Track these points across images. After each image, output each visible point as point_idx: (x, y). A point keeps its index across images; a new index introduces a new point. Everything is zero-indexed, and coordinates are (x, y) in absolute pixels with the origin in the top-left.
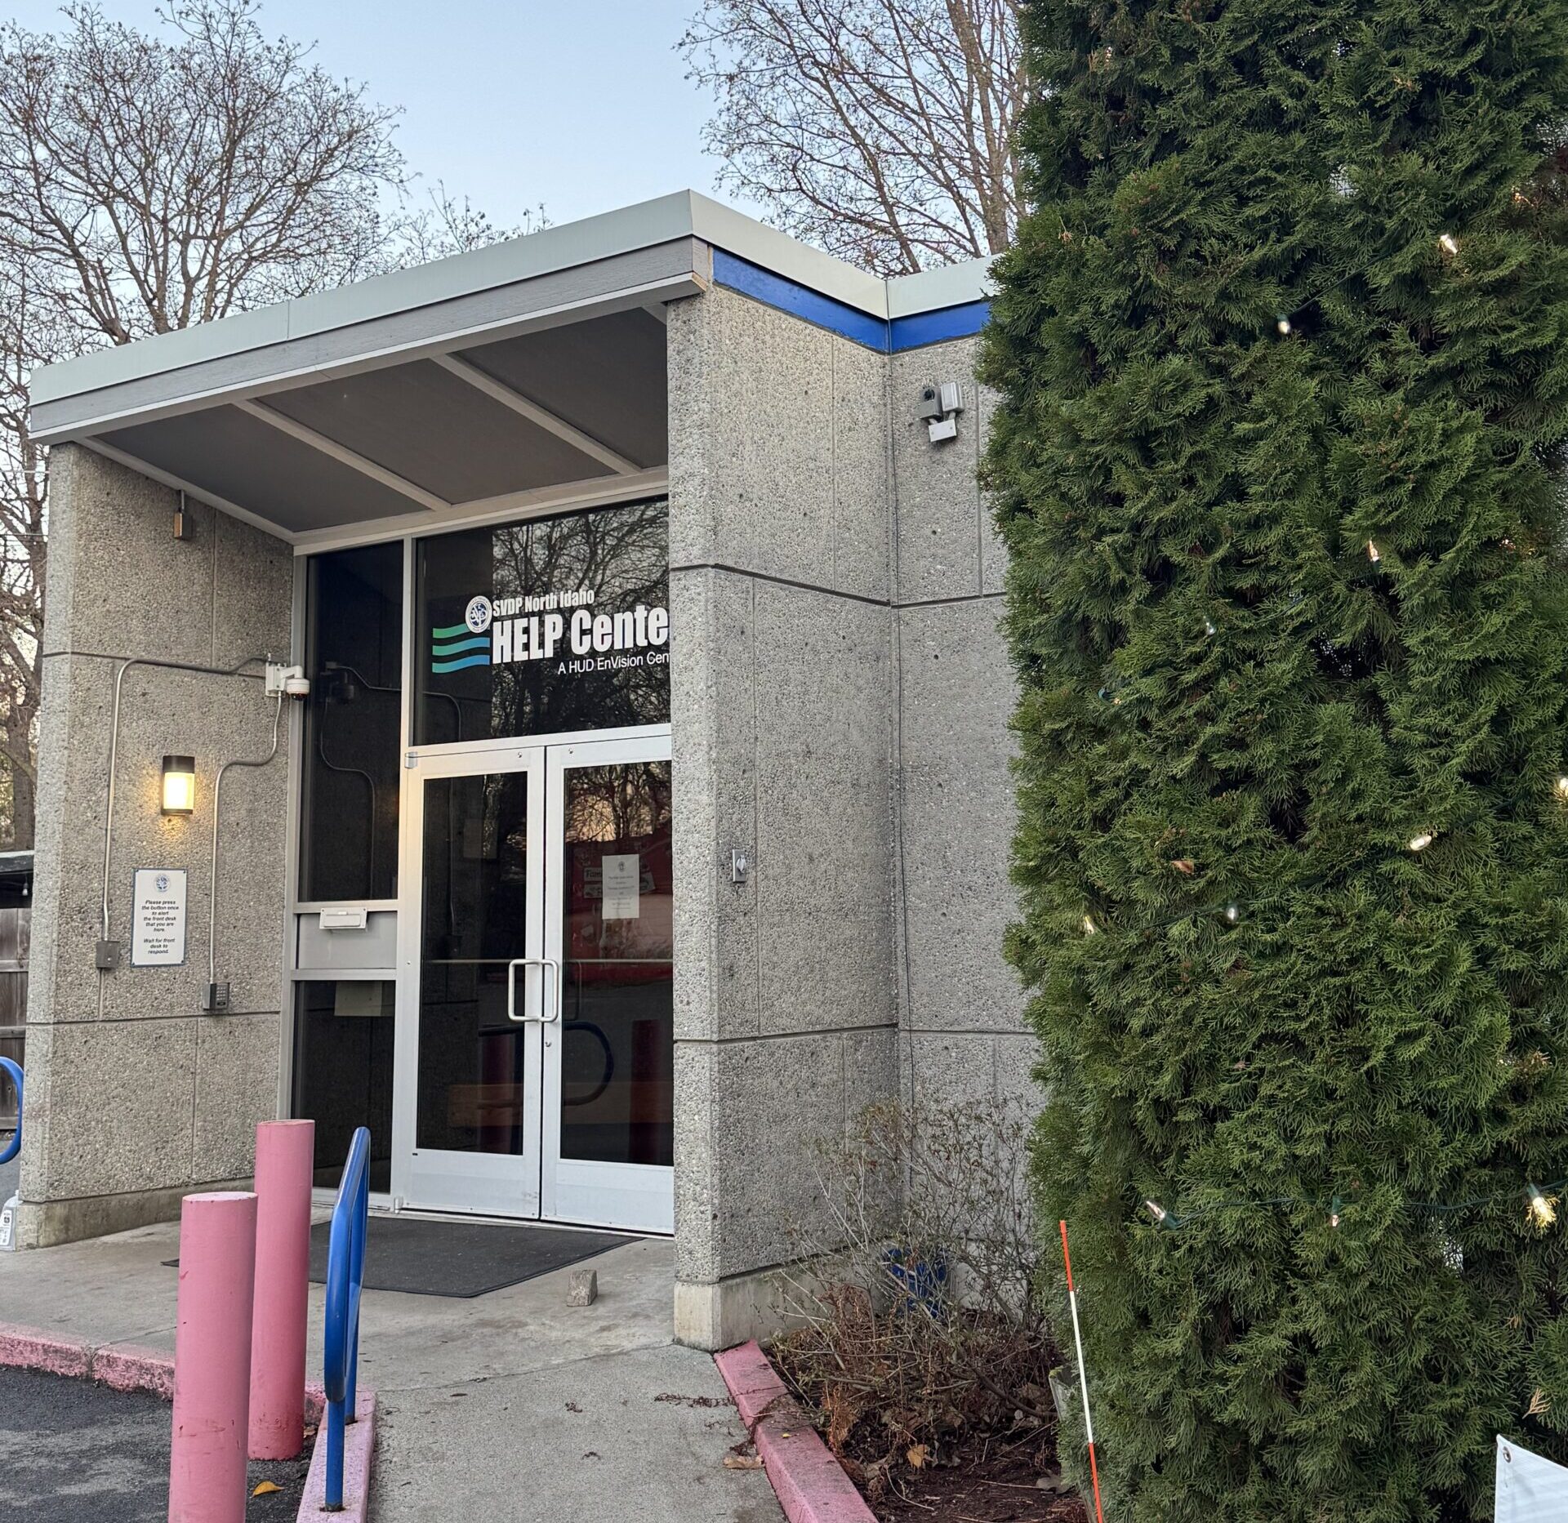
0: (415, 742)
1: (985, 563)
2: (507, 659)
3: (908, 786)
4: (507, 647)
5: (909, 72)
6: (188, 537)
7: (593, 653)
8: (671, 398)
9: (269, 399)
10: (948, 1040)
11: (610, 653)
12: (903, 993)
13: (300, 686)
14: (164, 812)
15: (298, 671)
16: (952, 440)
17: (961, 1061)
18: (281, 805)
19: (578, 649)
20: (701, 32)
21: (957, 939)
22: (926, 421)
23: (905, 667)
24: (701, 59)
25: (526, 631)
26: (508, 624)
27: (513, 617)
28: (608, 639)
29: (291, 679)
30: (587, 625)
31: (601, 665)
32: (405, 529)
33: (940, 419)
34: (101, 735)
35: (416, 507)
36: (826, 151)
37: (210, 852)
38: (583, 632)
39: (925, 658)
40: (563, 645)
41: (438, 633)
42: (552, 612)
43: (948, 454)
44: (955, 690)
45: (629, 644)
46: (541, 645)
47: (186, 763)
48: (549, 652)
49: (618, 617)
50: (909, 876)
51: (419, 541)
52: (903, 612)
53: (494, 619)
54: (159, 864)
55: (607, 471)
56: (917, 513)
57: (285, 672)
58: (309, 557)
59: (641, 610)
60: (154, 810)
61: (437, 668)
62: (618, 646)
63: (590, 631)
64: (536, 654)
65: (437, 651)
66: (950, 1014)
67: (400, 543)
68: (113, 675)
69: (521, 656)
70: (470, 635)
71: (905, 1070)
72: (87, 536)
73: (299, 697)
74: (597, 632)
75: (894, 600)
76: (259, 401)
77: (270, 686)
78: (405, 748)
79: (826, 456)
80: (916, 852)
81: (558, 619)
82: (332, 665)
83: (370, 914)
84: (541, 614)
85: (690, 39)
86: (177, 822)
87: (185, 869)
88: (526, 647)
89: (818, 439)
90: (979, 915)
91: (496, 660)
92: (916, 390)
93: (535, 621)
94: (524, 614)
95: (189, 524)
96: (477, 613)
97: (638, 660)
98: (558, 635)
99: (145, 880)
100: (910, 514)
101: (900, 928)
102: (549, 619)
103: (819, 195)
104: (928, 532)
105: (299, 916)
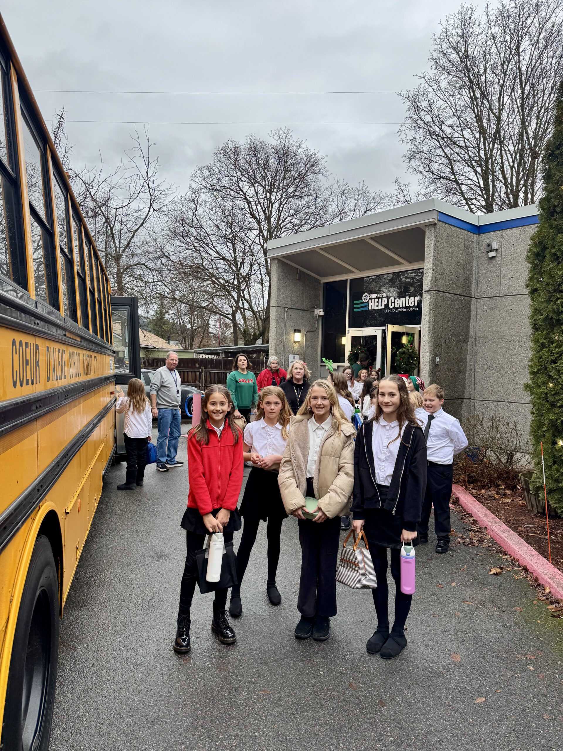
0: (349, 327)
1: (501, 288)
2: (373, 308)
3: (477, 342)
4: (373, 305)
5: (463, 136)
6: (299, 279)
7: (394, 307)
8: (426, 250)
9: (324, 249)
10: (484, 402)
11: (399, 308)
12: (473, 391)
13: (322, 314)
14: (294, 342)
15: (322, 310)
16: (494, 257)
17: (487, 407)
18: (317, 341)
19: (391, 306)
20: (403, 128)
21: (488, 379)
22: (488, 252)
23: (478, 313)
24: (403, 136)
25: (378, 302)
26: (373, 300)
27: (374, 299)
28: (399, 304)
29: (320, 312)
30: (393, 301)
31: (397, 311)
32: (348, 277)
33: (491, 251)
34: (282, 324)
35: (351, 272)
36: (437, 159)
37: (303, 351)
38: (392, 303)
39: (484, 311)
40: (387, 306)
41: (355, 302)
42: (384, 297)
43: (493, 261)
44: (491, 319)
45: (404, 306)
46: (381, 305)
47: (299, 331)
48: (383, 307)
49: (401, 299)
50: (476, 364)
51: (352, 280)
52: (478, 300)
53: (370, 299)
54: (293, 353)
55: (401, 264)
56: (484, 275)
57: (319, 310)
58: (324, 283)
59: (407, 298)
60: (292, 341)
61: (355, 310)
62: (401, 306)
63: (394, 302)
64: (380, 307)
65: (355, 306)
66: (485, 396)
67: (347, 280)
68: (285, 311)
69: (376, 308)
70: (363, 303)
71: (472, 409)
72: (280, 279)
73: (322, 316)
74: (396, 302)
75: (476, 297)
76: (321, 249)
77: (315, 313)
78: (347, 329)
79: (462, 262)
80: (478, 358)
81: (386, 299)
82: (328, 309)
83: (338, 366)
84: (382, 298)
85: (400, 130)
86: (297, 344)
87: (299, 354)
88: (377, 306)
89: (460, 257)
90: (494, 374)
91: (370, 309)
92: (486, 245)
93: (380, 300)
94: (377, 298)
95: (300, 276)
96: (365, 297)
97: (406, 310)
98: (386, 303)
99: (291, 356)
100: (482, 275)
101: (473, 376)
102: (384, 299)
103: (435, 172)
104: (486, 280)
105: (321, 366)
